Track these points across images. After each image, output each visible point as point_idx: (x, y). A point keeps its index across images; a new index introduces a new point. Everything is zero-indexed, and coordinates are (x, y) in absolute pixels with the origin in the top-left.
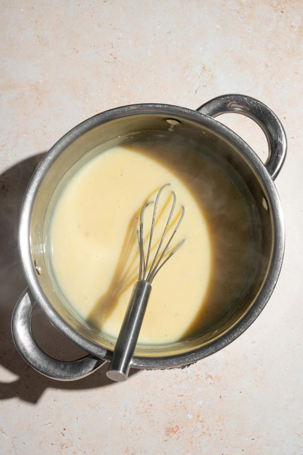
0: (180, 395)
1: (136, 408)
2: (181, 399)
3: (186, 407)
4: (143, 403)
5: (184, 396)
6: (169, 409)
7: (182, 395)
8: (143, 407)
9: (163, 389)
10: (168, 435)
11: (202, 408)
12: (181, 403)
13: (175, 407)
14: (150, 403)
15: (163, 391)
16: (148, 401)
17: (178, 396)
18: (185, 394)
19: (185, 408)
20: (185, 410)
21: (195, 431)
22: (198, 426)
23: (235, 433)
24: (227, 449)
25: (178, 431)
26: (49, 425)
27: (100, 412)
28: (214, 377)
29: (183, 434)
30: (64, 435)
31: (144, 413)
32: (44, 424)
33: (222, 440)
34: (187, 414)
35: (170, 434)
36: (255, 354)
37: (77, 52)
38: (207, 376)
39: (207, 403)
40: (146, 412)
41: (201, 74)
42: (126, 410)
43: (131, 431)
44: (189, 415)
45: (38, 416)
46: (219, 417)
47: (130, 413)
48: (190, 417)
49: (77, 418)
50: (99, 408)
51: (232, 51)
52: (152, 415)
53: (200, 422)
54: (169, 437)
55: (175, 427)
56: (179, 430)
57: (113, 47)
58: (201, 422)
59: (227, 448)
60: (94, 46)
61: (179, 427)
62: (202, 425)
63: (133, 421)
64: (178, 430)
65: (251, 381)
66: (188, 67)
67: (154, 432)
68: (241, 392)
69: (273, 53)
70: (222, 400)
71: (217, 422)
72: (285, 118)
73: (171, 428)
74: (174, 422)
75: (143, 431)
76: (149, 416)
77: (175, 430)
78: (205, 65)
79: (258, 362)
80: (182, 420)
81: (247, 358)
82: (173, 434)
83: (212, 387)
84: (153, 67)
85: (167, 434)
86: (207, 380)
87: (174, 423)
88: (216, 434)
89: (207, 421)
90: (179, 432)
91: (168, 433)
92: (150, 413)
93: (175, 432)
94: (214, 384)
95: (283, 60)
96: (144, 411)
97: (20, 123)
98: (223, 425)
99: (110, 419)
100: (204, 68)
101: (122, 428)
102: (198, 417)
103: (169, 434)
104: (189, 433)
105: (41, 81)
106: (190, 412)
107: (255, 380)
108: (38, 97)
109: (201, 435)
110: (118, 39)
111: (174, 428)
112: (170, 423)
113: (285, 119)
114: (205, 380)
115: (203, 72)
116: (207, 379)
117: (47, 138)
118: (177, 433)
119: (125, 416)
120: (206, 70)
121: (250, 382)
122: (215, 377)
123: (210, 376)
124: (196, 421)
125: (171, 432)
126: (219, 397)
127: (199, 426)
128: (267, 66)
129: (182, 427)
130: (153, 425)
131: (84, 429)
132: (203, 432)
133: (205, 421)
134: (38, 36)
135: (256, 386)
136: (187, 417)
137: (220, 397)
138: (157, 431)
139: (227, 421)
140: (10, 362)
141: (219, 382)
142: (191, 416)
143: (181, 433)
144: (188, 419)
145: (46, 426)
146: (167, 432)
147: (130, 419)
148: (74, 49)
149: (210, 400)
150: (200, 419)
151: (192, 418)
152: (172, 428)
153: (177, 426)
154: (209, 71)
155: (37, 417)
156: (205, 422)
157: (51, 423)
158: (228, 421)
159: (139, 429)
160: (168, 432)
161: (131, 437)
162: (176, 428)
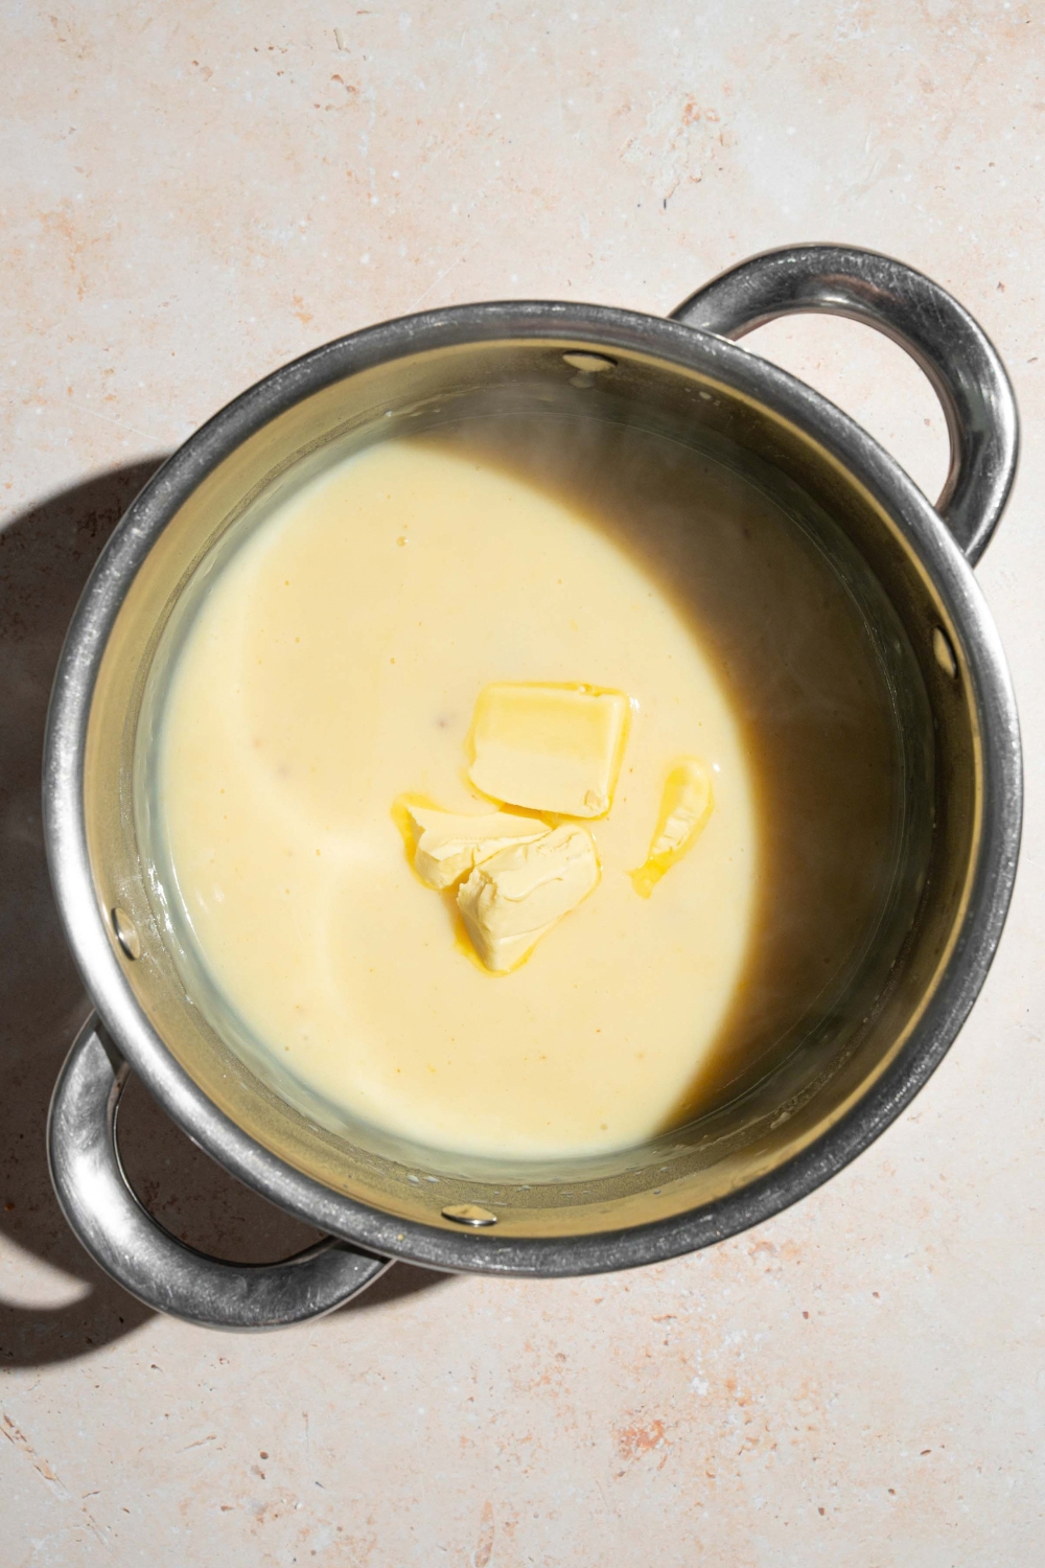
0: (663, 1315)
1: (509, 1371)
2: (668, 1328)
3: (687, 1357)
4: (533, 1350)
5: (675, 1317)
6: (625, 1367)
7: (669, 1317)
8: (534, 1366)
9: (601, 1300)
10: (626, 1454)
11: (742, 1357)
12: (666, 1343)
13: (648, 1360)
14: (558, 1351)
15: (602, 1304)
16: (551, 1342)
17: (654, 1320)
18: (681, 1310)
19: (684, 1361)
20: (682, 1365)
21: (722, 1436)
22: (732, 1418)
23: (864, 1433)
24: (834, 1490)
25: (661, 1441)
26: (208, 1444)
27: (385, 1389)
28: (778, 1249)
29: (681, 1450)
30: (263, 1477)
31: (538, 1384)
32: (193, 1442)
33: (817, 1461)
34: (690, 1380)
35: (633, 1449)
36: (923, 1160)
37: (208, 72)
38: (753, 1247)
39: (757, 1337)
40: (547, 1380)
41: (680, 133)
42: (474, 1379)
43: (497, 1450)
44: (696, 1381)
45: (167, 1415)
46: (805, 1385)
47: (491, 1388)
48: (703, 1388)
49: (305, 1416)
50: (380, 1377)
51: (793, 36)
52: (567, 1391)
53: (737, 1403)
54: (632, 1459)
55: (649, 1428)
56: (666, 1435)
57: (340, 48)
58: (741, 1405)
59: (835, 1487)
60: (271, 48)
61: (665, 1427)
62: (746, 1413)
63: (504, 1413)
64: (661, 1435)
65: (912, 1254)
66: (629, 109)
67: (578, 1447)
68: (876, 1294)
69: (950, 33)
70: (813, 1323)
71: (795, 1400)
72: (1000, 285)
73: (636, 1430)
74: (645, 1409)
75: (540, 1447)
76: (556, 1395)
77: (652, 1435)
78: (692, 98)
79: (932, 1187)
80: (673, 1401)
81: (893, 1173)
82: (643, 1452)
83: (776, 1283)
84: (498, 116)
85: (624, 1450)
86: (754, 1259)
87: (646, 1413)
88: (794, 1443)
89: (762, 1400)
90: (666, 1442)
91: (627, 1448)
92: (561, 1384)
93: (652, 1443)
94: (780, 1269)
95: (989, 59)
96: (537, 1379)
97: (14, 363)
98: (817, 1409)
99: (421, 1411)
100: (689, 108)
101: (463, 1439)
102: (731, 1386)
103: (629, 1452)
104: (701, 1445)
105: (80, 196)
106: (700, 1373)
107: (927, 1249)
108: (73, 262)
109: (743, 1448)
110: (359, 13)
111: (648, 1430)
112: (631, 1414)
113: (1003, 291)
114: (749, 1258)
115: (688, 123)
116: (756, 1255)
117: (118, 416)
118: (658, 1446)
119: (471, 1399)
120: (697, 118)
121: (907, 1256)
122: (782, 1247)
123: (765, 1243)
124: (724, 1401)
125: (638, 1445)
126: (802, 1316)
127: (735, 1417)
128: (927, 86)
129: (677, 1423)
130: (574, 1425)
131: (331, 1450)
132: (751, 1436)
133: (753, 1399)
134: (54, 19)
135: (930, 1269)
136: (692, 1391)
137: (806, 1315)
138: (589, 1443)
139: (832, 1395)
140: (54, 1234)
141: (799, 1263)
142: (706, 1384)
143: (671, 1447)
144: (695, 1395)
145: (198, 1447)
146: (623, 1445)
147: (490, 1410)
148: (196, 63)
149: (771, 1328)
150: (739, 1394)
151: (709, 1394)
152: (642, 1431)
153: (658, 1423)
154: (710, 119)
155: (162, 1418)
156: (757, 1402)
157: (213, 1438)
158: (836, 1395)
159: (523, 1441)
160: (628, 1443)
161: (497, 1467)
162: (653, 1430)
